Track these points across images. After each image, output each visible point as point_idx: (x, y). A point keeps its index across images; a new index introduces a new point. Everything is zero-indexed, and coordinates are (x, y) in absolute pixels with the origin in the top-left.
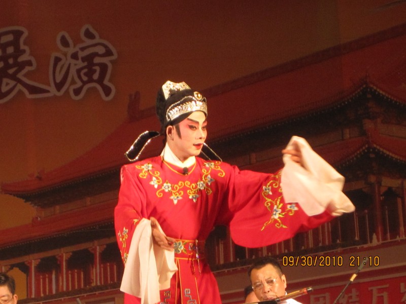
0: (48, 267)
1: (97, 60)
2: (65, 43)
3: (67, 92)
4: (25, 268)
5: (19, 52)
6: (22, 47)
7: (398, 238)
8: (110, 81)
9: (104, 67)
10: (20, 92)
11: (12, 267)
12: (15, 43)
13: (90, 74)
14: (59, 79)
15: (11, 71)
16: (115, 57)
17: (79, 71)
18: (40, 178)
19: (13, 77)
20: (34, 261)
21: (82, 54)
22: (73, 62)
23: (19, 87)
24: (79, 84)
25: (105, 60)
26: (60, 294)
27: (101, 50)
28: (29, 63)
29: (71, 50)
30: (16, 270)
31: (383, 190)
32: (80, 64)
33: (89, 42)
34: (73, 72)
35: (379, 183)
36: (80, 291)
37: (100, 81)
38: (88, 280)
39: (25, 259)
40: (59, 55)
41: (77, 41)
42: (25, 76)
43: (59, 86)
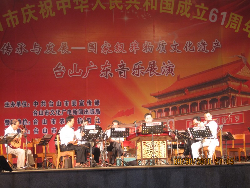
0: (160, 111)
1: (171, 68)
2: (164, 64)
3: (164, 74)
4: (155, 112)
5: (154, 66)
6: (155, 65)
7: (234, 106)
8: (174, 72)
9: (172, 69)
10: (155, 74)
11: (152, 111)
12: (154, 64)
13: (169, 71)
14: (163, 72)
15: (153, 70)
16: (175, 67)
17: (167, 70)
18: (158, 93)
19: (153, 71)
20: (157, 110)
21: (167, 67)
22: (166, 68)
23: (154, 73)
24: (167, 73)
25: (173, 68)
26: (162, 117)
27: (172, 66)
28: (156, 68)
29: (165, 66)
30: (153, 112)
31: (231, 96)
32: (167, 69)
33: (169, 64)
34: (166, 70)
35: (231, 95)
36: (167, 117)
37: (171, 72)
38: (168, 114)
39: (155, 110)
40: (163, 67)
41: (167, 64)
42: (156, 71)
43: (163, 73)
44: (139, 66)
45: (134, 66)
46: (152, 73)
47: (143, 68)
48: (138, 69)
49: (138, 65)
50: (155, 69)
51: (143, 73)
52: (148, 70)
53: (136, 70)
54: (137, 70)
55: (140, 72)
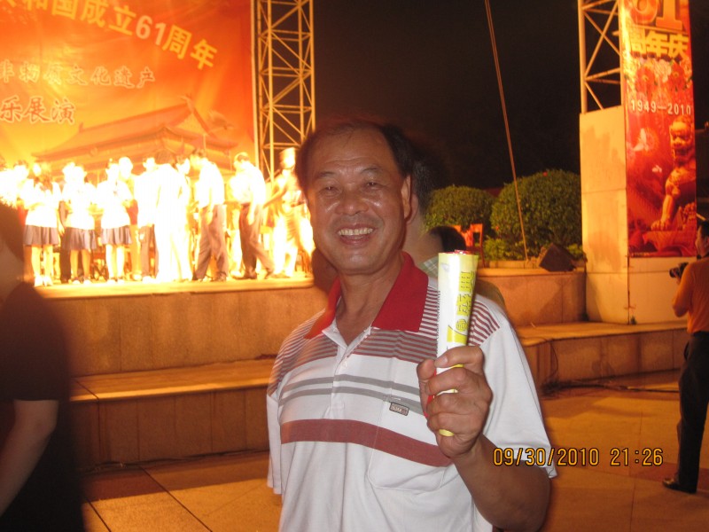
1: (68, 110)
2: (57, 102)
3: (57, 121)
5: (39, 105)
6: (41, 103)
8: (73, 118)
9: (70, 113)
10: (40, 120)
12: (38, 102)
13: (66, 114)
14: (54, 116)
15: (36, 112)
16: (74, 109)
17: (61, 113)
18: (45, 151)
19: (38, 114)
21: (62, 107)
22: (59, 110)
23: (39, 118)
24: (61, 118)
25: (71, 110)
27: (69, 106)
28: (43, 110)
29: (59, 106)
32: (62, 111)
33: (65, 103)
34: (59, 114)
37: (69, 118)
40: (54, 107)
41: (62, 102)
43: (54, 118)
44: (12, 104)
45: (3, 103)
46: (35, 116)
47: (19, 108)
48: (11, 109)
49: (12, 102)
50: (40, 110)
51: (19, 117)
52: (28, 112)
53: (7, 111)
54: (9, 111)
55: (14, 115)
